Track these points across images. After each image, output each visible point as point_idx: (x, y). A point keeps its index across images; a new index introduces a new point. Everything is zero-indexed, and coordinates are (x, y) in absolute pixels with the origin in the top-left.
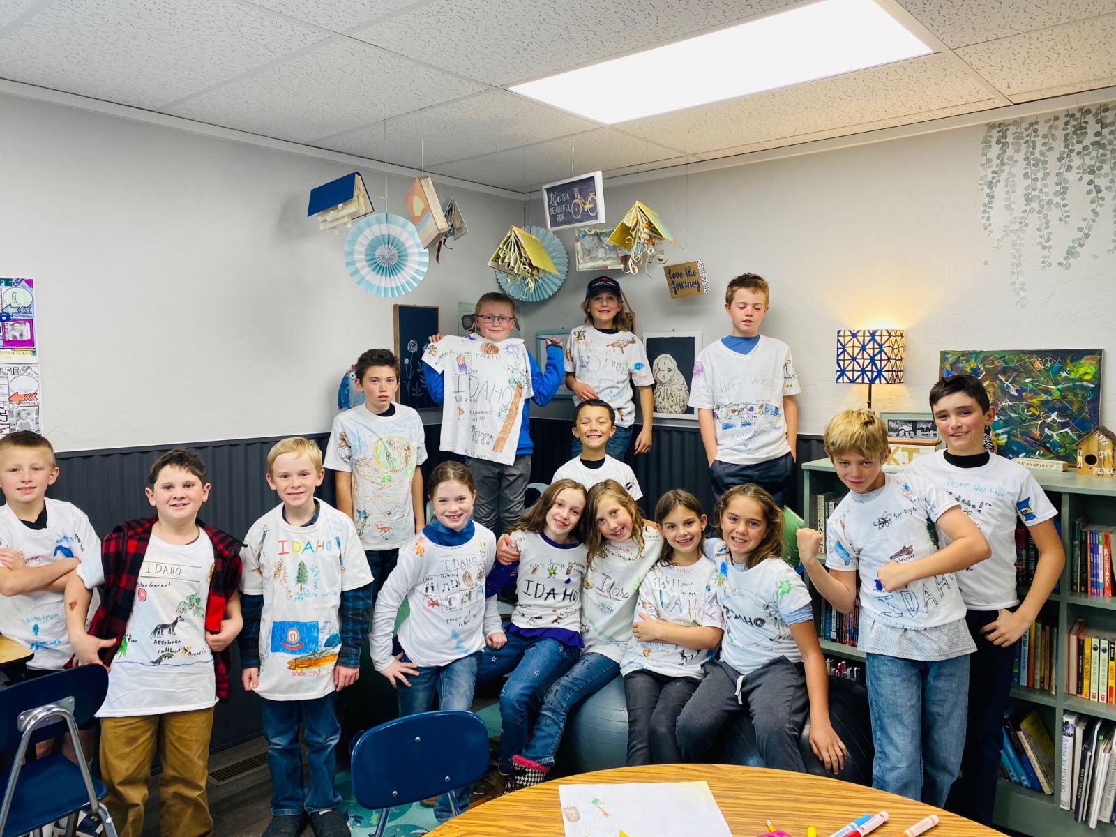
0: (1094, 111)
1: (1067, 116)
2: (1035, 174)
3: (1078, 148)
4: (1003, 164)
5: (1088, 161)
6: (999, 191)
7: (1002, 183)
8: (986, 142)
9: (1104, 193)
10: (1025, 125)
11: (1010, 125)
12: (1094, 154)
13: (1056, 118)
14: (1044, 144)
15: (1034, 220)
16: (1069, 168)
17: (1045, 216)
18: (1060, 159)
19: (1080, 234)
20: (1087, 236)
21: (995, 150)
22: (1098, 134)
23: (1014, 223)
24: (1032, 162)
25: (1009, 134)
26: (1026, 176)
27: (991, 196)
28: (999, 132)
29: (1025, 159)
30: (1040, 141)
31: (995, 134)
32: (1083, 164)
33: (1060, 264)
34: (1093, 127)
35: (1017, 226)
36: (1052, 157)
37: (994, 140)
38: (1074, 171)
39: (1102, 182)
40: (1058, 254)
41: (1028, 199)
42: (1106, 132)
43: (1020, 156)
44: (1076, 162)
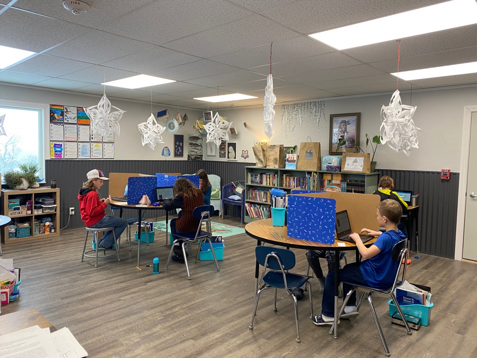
3: (294, 111)
4: (284, 112)
5: (296, 113)
6: (284, 117)
7: (284, 116)
8: (282, 108)
9: (297, 119)
10: (287, 106)
11: (285, 105)
13: (291, 105)
14: (290, 109)
15: (288, 123)
16: (293, 114)
17: (290, 122)
19: (294, 126)
20: (295, 126)
21: (283, 109)
22: (297, 108)
25: (285, 107)
26: (287, 115)
27: (282, 118)
30: (289, 109)
34: (296, 107)
35: (286, 124)
36: (291, 112)
39: (297, 117)
40: (291, 130)
41: (288, 119)
42: (298, 108)
43: (287, 111)
44: (294, 113)
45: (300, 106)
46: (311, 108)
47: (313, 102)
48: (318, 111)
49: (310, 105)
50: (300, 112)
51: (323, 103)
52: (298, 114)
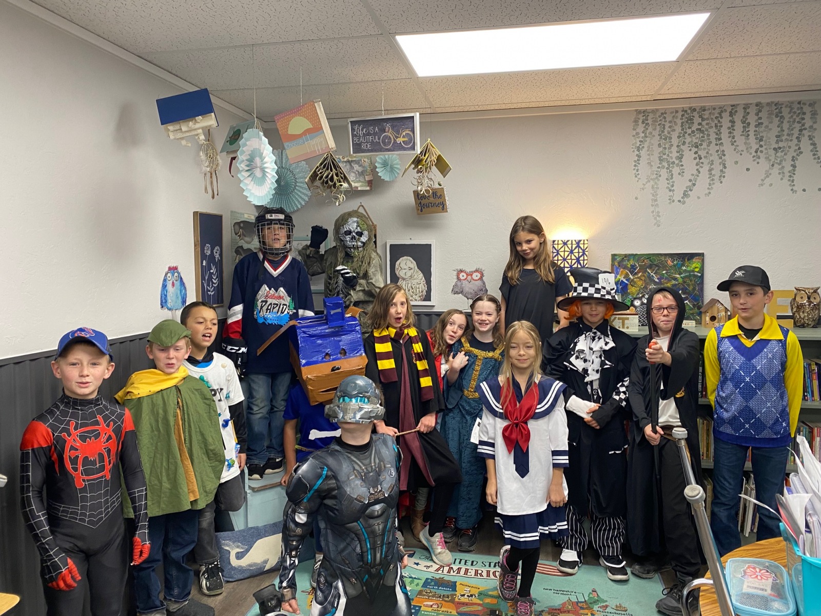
0: (698, 110)
1: (682, 111)
2: (665, 145)
3: (689, 131)
4: (646, 137)
5: (695, 141)
6: (643, 153)
7: (646, 149)
8: (636, 121)
9: (703, 160)
10: (659, 114)
11: (649, 113)
12: (698, 136)
13: (677, 112)
14: (670, 127)
15: (664, 173)
16: (684, 143)
17: (671, 171)
18: (679, 137)
19: (690, 184)
20: (694, 185)
21: (641, 128)
22: (700, 124)
23: (653, 174)
24: (663, 137)
25: (649, 118)
26: (660, 145)
27: (639, 156)
28: (643, 116)
29: (659, 135)
30: (667, 125)
31: (641, 118)
32: (692, 141)
33: (679, 201)
34: (697, 120)
35: (655, 176)
36: (675, 135)
37: (640, 121)
38: (687, 145)
39: (702, 153)
40: (678, 195)
41: (661, 160)
42: (704, 123)
43: (656, 133)
44: (688, 140)
45: (714, 117)
46: (762, 123)
47: (768, 104)
48: (788, 135)
49: (757, 114)
50: (713, 137)
51: (807, 109)
52: (705, 145)
